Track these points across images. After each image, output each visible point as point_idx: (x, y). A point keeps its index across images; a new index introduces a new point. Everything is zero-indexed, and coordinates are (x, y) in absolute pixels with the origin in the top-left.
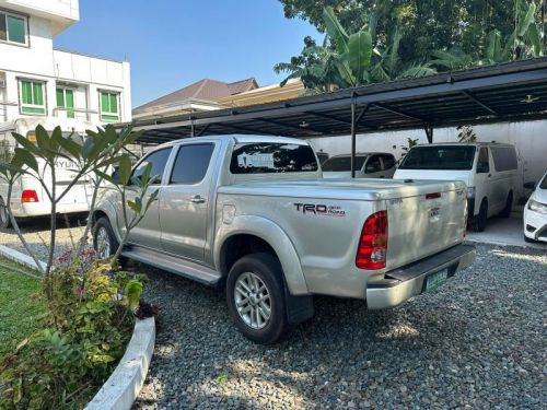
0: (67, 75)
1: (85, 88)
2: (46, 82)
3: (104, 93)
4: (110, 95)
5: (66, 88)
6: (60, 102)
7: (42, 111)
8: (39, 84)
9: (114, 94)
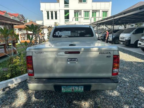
0: (94, 9)
1: (99, 11)
2: (90, 11)
3: (104, 12)
4: (105, 12)
5: (94, 12)
6: (93, 16)
7: (88, 18)
8: (88, 12)
9: (106, 12)
